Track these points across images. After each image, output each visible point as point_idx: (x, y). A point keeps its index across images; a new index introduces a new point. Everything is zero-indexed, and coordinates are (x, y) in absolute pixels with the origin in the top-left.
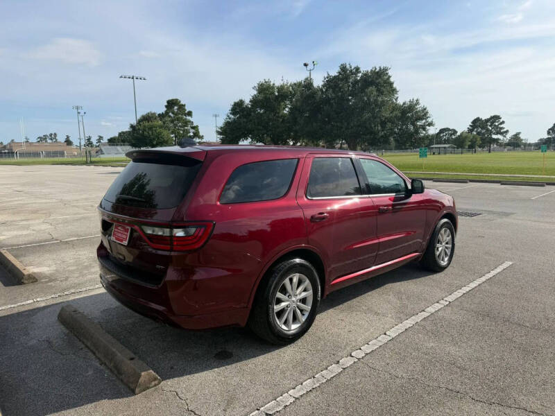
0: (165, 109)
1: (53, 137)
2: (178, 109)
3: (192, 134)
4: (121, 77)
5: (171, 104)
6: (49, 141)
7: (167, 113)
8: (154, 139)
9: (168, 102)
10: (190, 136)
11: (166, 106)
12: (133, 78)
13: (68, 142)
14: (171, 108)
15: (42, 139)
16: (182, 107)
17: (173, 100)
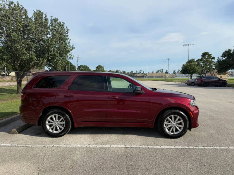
0: (201, 57)
1: (162, 70)
2: (208, 57)
3: (214, 67)
4: (184, 45)
5: (204, 54)
6: (160, 72)
7: (202, 59)
8: (191, 70)
9: (203, 54)
10: (213, 69)
11: (202, 56)
12: (189, 45)
13: (167, 72)
14: (204, 56)
15: (158, 72)
16: (210, 55)
17: (205, 53)
